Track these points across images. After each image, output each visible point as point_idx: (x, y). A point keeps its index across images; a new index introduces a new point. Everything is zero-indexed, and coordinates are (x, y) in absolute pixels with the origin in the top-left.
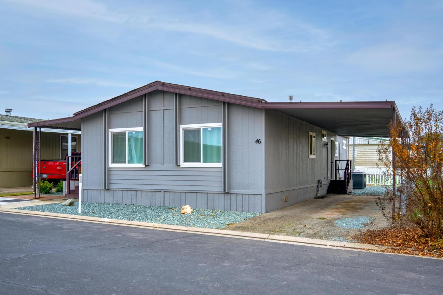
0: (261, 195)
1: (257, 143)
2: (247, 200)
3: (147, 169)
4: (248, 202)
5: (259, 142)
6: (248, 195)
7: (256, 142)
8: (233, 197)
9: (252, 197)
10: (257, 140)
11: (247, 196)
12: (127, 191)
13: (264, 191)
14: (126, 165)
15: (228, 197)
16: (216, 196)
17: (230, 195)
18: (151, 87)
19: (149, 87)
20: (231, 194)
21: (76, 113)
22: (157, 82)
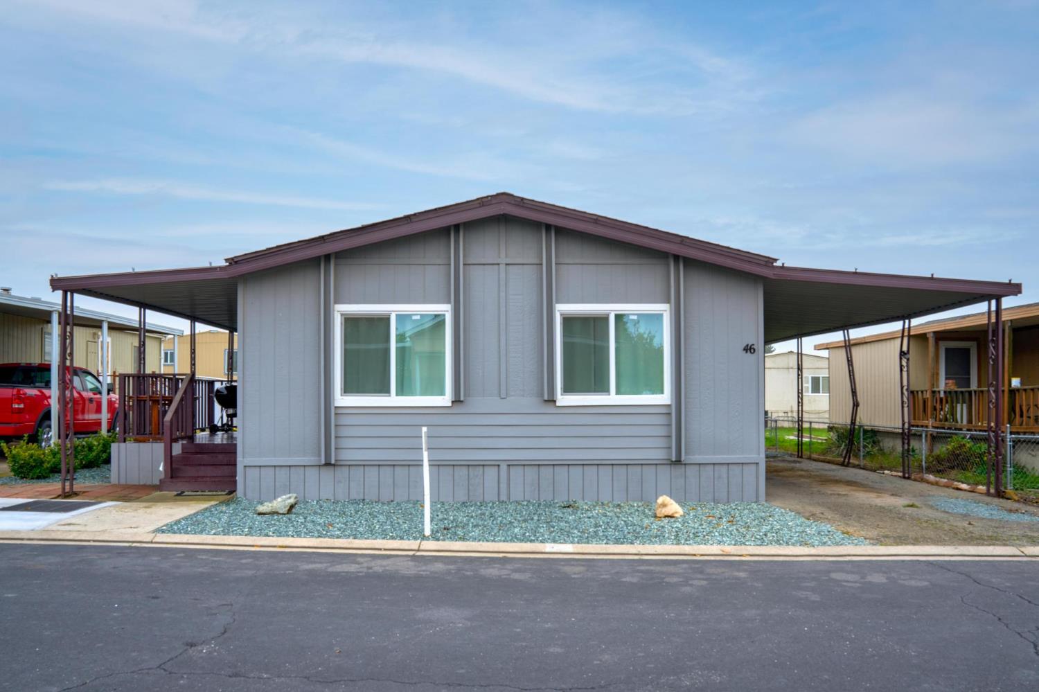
0: (757, 464)
1: (747, 352)
2: (725, 476)
3: (458, 409)
4: (726, 481)
5: (752, 351)
6: (726, 467)
7: (744, 349)
8: (691, 472)
9: (736, 470)
10: (747, 345)
11: (724, 469)
12: (392, 468)
13: (763, 456)
14: (393, 400)
15: (679, 470)
16: (649, 472)
17: (683, 466)
18: (483, 206)
19: (478, 205)
20: (685, 464)
21: (235, 257)
22: (505, 196)
